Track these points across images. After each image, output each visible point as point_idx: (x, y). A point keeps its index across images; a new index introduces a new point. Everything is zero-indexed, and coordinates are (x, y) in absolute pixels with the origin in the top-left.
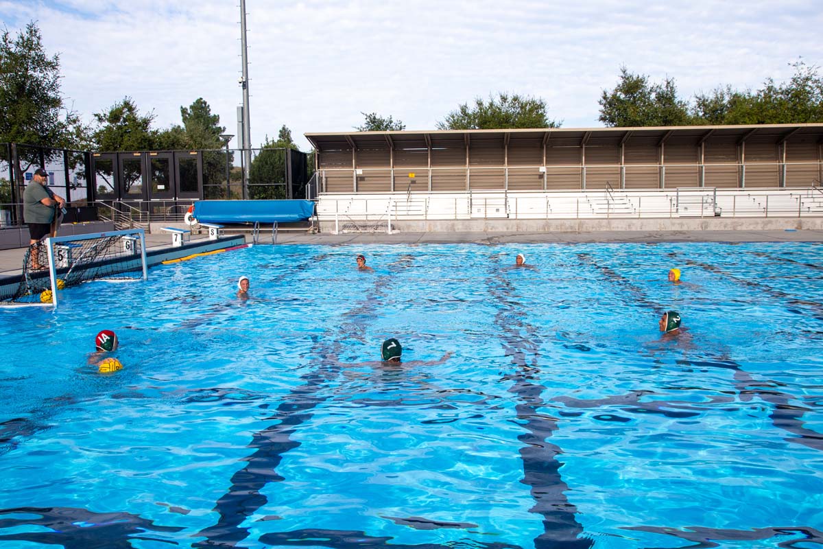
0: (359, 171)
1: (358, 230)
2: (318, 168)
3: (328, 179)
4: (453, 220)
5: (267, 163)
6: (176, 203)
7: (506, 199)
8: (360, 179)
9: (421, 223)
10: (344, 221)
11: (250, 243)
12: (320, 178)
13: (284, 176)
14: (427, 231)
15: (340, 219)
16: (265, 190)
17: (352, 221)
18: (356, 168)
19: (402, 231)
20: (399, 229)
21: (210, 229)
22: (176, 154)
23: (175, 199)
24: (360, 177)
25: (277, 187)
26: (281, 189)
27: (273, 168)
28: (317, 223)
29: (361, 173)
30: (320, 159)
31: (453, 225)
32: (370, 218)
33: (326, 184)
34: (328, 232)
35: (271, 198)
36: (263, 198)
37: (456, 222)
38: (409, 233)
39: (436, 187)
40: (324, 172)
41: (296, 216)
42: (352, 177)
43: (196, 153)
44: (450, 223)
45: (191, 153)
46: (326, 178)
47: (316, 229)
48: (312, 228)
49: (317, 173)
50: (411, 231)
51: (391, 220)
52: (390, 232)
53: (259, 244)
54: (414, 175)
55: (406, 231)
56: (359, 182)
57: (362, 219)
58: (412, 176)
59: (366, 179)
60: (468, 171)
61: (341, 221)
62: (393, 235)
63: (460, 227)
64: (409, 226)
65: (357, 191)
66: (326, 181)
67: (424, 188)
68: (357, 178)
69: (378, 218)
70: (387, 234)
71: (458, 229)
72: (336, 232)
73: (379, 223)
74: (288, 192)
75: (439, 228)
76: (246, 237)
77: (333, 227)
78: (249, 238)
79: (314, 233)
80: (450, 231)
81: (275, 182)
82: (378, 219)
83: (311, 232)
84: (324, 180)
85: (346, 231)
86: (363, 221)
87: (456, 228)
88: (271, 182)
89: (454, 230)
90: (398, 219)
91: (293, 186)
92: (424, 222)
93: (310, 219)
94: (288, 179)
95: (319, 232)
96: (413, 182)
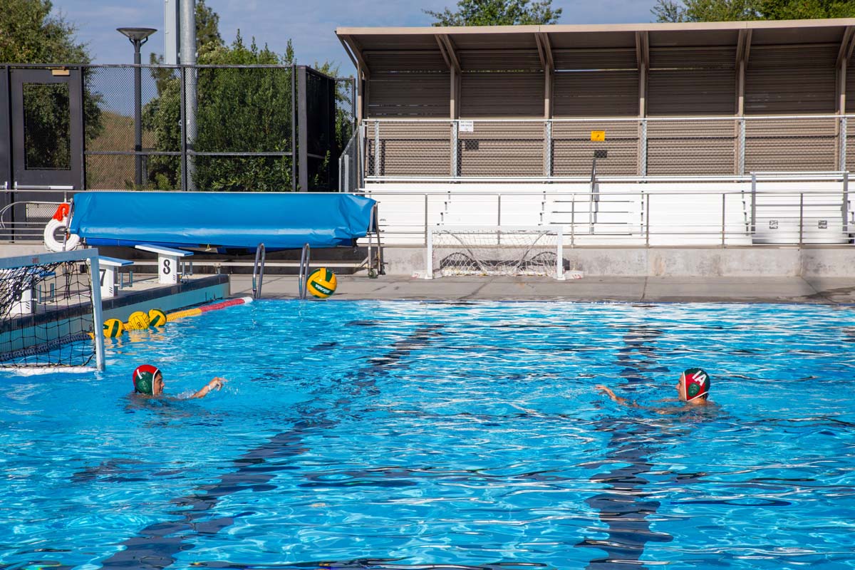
0: (467, 126)
1: (479, 269)
2: (363, 117)
3: (387, 143)
4: (717, 247)
5: (243, 102)
6: (12, 197)
7: (845, 195)
8: (470, 144)
9: (635, 255)
10: (445, 247)
11: (246, 295)
12: (368, 142)
13: (287, 135)
14: (651, 273)
15: (437, 241)
16: (240, 168)
17: (467, 247)
18: (456, 117)
19: (587, 273)
20: (580, 269)
21: (161, 260)
22: (17, 74)
23: (11, 186)
24: (467, 141)
25: (270, 161)
26: (279, 166)
27: (261, 111)
28: (377, 250)
29: (471, 129)
30: (367, 95)
31: (716, 261)
32: (506, 241)
33: (383, 156)
34: (405, 273)
35: (255, 187)
36: (234, 188)
37: (722, 252)
38: (608, 277)
39: (660, 166)
40: (377, 127)
41: (328, 232)
42: (449, 140)
43: (67, 73)
44: (708, 254)
45: (55, 72)
46: (383, 141)
47: (376, 267)
48: (367, 263)
49: (361, 129)
50: (608, 273)
51: (564, 247)
52: (559, 274)
53: (266, 298)
54: (603, 136)
55: (598, 274)
56: (464, 153)
57: (487, 242)
58: (598, 137)
59: (481, 144)
60: (743, 126)
61: (439, 247)
62: (567, 282)
63: (735, 265)
64: (605, 262)
65: (459, 174)
66: (383, 148)
67: (627, 168)
68: (460, 141)
69: (528, 240)
70: (553, 281)
71: (729, 271)
72: (427, 274)
73: (533, 253)
74: (297, 175)
75: (680, 268)
76: (232, 283)
77: (419, 262)
78: (238, 284)
79: (372, 276)
80: (707, 275)
81: (265, 149)
82: (530, 243)
83: (365, 272)
84: (378, 145)
85: (448, 272)
86: (491, 247)
87: (724, 268)
88: (254, 147)
89: (719, 273)
90: (577, 243)
91: (309, 159)
92: (643, 252)
93: (360, 241)
94: (297, 143)
95: (381, 272)
96: (601, 154)
